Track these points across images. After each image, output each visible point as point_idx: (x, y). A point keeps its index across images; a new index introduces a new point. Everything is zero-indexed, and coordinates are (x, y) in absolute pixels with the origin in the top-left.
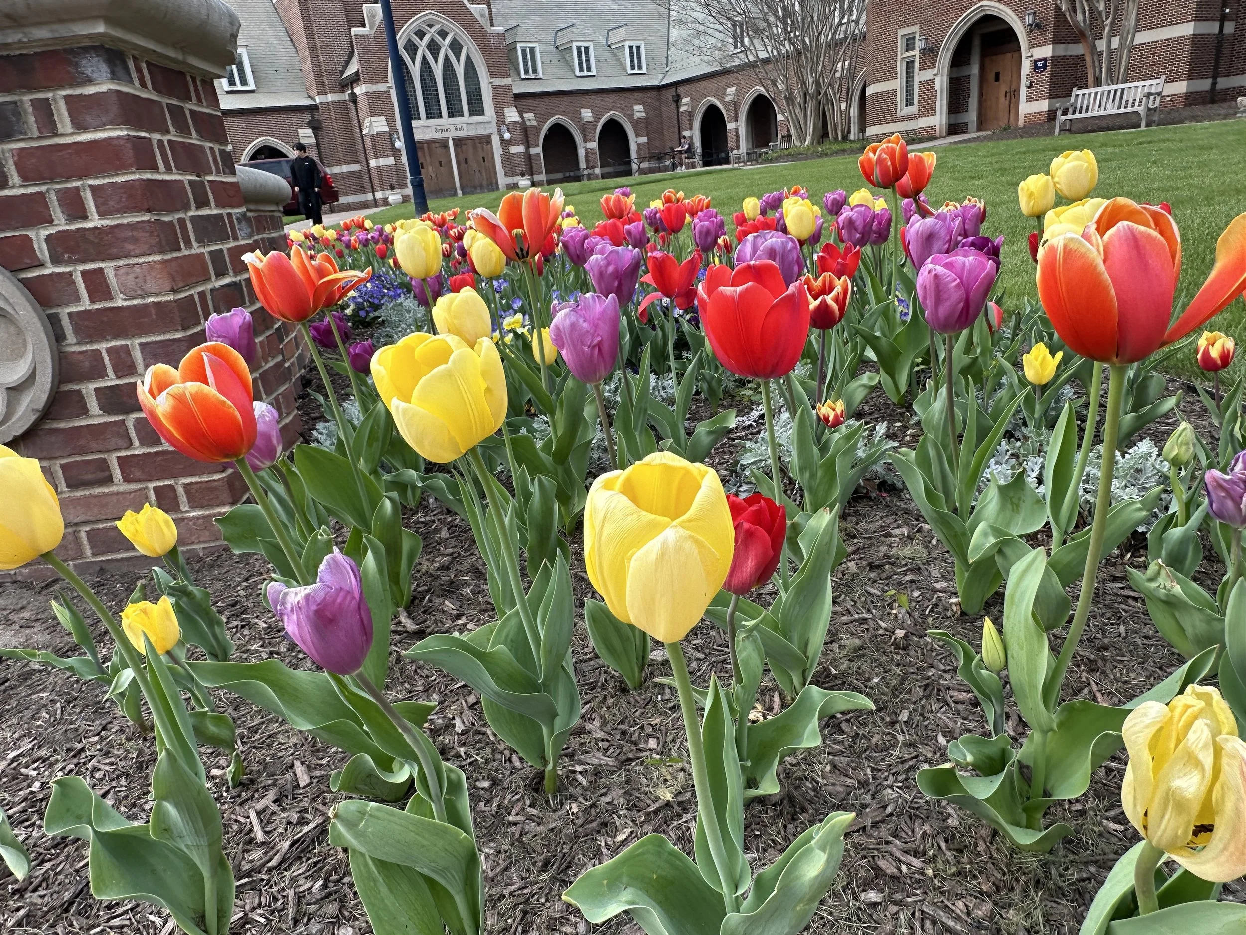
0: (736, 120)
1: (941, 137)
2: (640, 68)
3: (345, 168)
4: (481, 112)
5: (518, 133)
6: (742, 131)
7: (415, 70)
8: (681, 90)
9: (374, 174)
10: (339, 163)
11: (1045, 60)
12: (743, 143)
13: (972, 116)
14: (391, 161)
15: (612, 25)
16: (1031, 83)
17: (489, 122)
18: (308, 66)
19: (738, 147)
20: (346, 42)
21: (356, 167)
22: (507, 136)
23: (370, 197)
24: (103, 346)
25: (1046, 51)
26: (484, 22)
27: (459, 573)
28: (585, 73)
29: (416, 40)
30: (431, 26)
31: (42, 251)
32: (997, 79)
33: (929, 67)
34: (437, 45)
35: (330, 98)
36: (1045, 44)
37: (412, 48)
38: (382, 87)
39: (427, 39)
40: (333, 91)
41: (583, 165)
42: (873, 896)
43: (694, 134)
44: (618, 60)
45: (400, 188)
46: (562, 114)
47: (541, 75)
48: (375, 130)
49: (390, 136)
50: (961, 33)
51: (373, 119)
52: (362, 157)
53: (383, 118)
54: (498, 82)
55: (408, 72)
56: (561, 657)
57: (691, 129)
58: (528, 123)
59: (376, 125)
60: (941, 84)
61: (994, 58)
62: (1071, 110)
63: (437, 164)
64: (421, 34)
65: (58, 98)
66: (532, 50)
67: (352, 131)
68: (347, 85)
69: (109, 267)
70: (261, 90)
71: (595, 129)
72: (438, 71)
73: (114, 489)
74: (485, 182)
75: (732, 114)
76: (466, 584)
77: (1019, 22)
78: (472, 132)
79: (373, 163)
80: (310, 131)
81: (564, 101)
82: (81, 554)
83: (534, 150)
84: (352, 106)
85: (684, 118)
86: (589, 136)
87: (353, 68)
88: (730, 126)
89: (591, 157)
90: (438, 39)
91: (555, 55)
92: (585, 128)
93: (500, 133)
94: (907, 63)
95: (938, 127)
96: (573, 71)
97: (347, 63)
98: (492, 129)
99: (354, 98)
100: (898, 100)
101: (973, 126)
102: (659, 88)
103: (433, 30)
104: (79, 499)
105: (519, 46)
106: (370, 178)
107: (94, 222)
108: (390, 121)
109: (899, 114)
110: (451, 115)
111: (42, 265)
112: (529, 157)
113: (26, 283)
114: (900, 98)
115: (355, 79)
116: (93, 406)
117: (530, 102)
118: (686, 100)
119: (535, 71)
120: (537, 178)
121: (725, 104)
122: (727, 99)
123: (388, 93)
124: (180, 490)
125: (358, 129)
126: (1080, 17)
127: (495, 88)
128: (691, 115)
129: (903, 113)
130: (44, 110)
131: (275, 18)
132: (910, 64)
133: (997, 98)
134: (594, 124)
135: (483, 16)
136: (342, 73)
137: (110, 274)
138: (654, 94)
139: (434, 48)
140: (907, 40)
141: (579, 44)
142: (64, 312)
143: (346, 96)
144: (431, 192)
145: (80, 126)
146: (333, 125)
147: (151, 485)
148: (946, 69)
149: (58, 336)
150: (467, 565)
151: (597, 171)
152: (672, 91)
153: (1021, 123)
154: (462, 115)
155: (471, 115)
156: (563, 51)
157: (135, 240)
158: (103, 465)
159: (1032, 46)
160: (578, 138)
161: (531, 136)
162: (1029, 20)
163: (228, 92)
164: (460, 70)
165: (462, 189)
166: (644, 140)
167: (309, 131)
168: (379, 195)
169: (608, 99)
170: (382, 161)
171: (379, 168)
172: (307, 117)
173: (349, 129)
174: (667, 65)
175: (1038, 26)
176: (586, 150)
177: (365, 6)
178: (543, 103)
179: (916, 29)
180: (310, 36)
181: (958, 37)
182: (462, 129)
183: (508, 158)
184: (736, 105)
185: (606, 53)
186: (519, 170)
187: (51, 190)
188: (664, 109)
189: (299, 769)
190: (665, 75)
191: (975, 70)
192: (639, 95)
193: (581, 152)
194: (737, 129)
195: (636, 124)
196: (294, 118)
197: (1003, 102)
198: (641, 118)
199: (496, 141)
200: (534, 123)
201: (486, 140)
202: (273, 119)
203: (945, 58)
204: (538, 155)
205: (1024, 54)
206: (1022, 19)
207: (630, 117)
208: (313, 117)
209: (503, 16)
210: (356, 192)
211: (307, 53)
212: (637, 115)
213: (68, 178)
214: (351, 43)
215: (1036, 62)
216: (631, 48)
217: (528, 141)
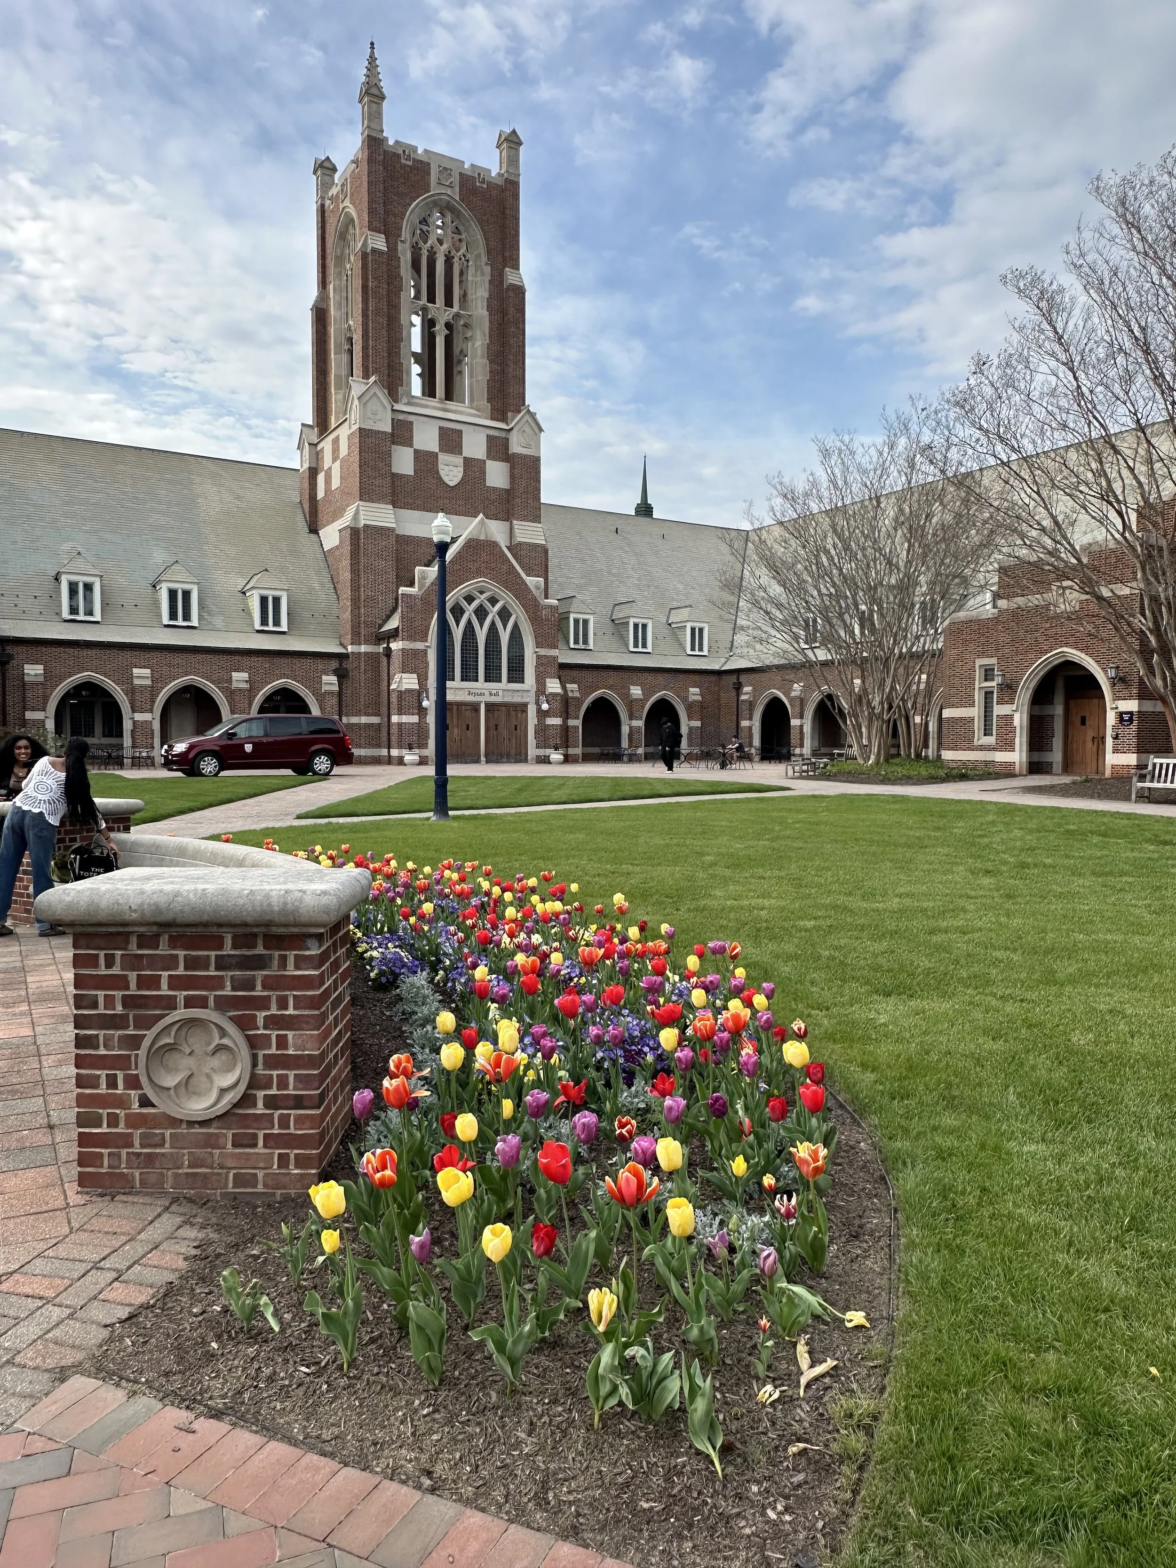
0: (802, 717)
1: (1021, 775)
2: (701, 649)
3: (364, 720)
4: (521, 680)
5: (557, 705)
6: (807, 729)
7: (458, 633)
8: (743, 678)
9: (394, 730)
10: (358, 714)
11: (1131, 713)
12: (807, 742)
13: (1056, 756)
14: (415, 719)
15: (675, 604)
16: (1117, 735)
17: (528, 691)
18: (347, 615)
19: (802, 746)
20: (392, 596)
21: (375, 720)
22: (545, 706)
23: (384, 752)
24: (275, 1073)
25: (1131, 705)
26: (538, 594)
27: (443, 1233)
28: (640, 649)
29: (464, 604)
30: (482, 593)
31: (260, 1022)
32: (1083, 721)
33: (1007, 703)
34: (485, 611)
35: (363, 648)
36: (1130, 698)
37: (458, 612)
38: (420, 645)
39: (475, 604)
40: (367, 642)
41: (625, 744)
42: (568, 1370)
43: (753, 724)
44: (678, 640)
45: (419, 747)
46: (609, 688)
47: (591, 647)
48: (405, 687)
49: (419, 694)
50: (1042, 674)
51: (404, 675)
52: (384, 710)
53: (415, 676)
54: (543, 652)
55: (450, 633)
56: (481, 1273)
57: (751, 719)
58: (570, 694)
59: (407, 682)
60: (1020, 720)
61: (1079, 701)
62: (1148, 777)
63: (465, 727)
64: (470, 599)
65: (291, 955)
66: (586, 622)
67: (379, 684)
68: (383, 639)
69: (290, 1034)
70: (292, 632)
71: (643, 708)
72: (481, 636)
73: (257, 1150)
74: (513, 751)
75: (797, 710)
76: (446, 1239)
77: (1102, 674)
78: (508, 699)
79: (395, 719)
80: (335, 678)
81: (613, 678)
82: (226, 1187)
83: (572, 722)
84: (385, 659)
85: (744, 708)
86: (637, 714)
87: (394, 623)
88: (795, 722)
89: (636, 736)
90: (488, 605)
91: (609, 628)
92: (631, 704)
93: (538, 703)
94: (986, 693)
95: (1017, 765)
96: (627, 645)
97: (388, 617)
98: (530, 698)
99: (388, 652)
100: (976, 728)
101: (1058, 766)
102: (719, 673)
103: (483, 597)
104: (236, 1154)
105: (572, 617)
106: (389, 734)
107: (291, 1011)
108: (422, 679)
109: (976, 743)
110: (487, 679)
111: (258, 1029)
112: (565, 729)
113: (246, 1036)
114: (978, 726)
115: (394, 634)
116: (260, 1103)
117: (575, 673)
118: (747, 689)
119: (586, 642)
120: (571, 751)
121: (791, 700)
122: (793, 694)
123: (425, 652)
124: (292, 1156)
125: (386, 683)
126: (1159, 683)
127: (539, 657)
128: (751, 705)
129: (980, 742)
130: (283, 960)
131: (323, 565)
132: (988, 694)
133: (1084, 742)
134: (643, 701)
135: (537, 588)
136: (381, 626)
137: (290, 1038)
138: (713, 678)
139: (481, 613)
140: (986, 670)
141: (637, 620)
142: (261, 1053)
143: (381, 649)
144: (452, 756)
145: (297, 967)
146: (360, 676)
147: (277, 1152)
148: (1026, 708)
149: (254, 1065)
150: (447, 1229)
151: (640, 751)
152: (733, 679)
153: (1108, 773)
154: (500, 681)
155: (509, 681)
156: (618, 626)
157: (307, 1023)
158: (255, 1136)
159: (1116, 698)
160: (623, 715)
161: (571, 709)
162: (1112, 673)
163: (258, 631)
164: (505, 637)
165: (486, 756)
166: (698, 724)
167: (333, 679)
168: (395, 752)
169: (661, 678)
170: (405, 719)
171: (400, 725)
172: (334, 664)
173: (376, 680)
174: (731, 649)
175: (1122, 680)
176: (631, 727)
177: (417, 568)
178: (589, 676)
179: (994, 661)
180: (355, 587)
181: (1038, 677)
182: (496, 695)
183: (542, 730)
184: (802, 702)
185: (666, 631)
186: (552, 742)
187: (274, 995)
188: (722, 695)
189: (369, 1314)
190: (728, 659)
191: (1058, 710)
192: (697, 678)
193: (625, 730)
194: (801, 726)
195: (690, 708)
196: (321, 664)
197: (1090, 746)
198: (695, 701)
199: (532, 710)
200: (577, 695)
201: (522, 708)
202: (297, 662)
203: (1024, 696)
204: (577, 727)
205: (1108, 705)
206: (1106, 673)
207: (684, 699)
208: (341, 664)
209: (560, 584)
210: (370, 745)
211: (349, 604)
212: (692, 698)
213: (284, 990)
214: (397, 599)
215: (1121, 714)
216: (693, 630)
217: (567, 712)
